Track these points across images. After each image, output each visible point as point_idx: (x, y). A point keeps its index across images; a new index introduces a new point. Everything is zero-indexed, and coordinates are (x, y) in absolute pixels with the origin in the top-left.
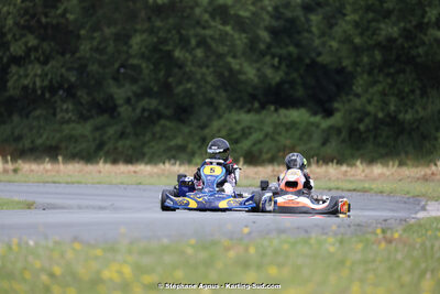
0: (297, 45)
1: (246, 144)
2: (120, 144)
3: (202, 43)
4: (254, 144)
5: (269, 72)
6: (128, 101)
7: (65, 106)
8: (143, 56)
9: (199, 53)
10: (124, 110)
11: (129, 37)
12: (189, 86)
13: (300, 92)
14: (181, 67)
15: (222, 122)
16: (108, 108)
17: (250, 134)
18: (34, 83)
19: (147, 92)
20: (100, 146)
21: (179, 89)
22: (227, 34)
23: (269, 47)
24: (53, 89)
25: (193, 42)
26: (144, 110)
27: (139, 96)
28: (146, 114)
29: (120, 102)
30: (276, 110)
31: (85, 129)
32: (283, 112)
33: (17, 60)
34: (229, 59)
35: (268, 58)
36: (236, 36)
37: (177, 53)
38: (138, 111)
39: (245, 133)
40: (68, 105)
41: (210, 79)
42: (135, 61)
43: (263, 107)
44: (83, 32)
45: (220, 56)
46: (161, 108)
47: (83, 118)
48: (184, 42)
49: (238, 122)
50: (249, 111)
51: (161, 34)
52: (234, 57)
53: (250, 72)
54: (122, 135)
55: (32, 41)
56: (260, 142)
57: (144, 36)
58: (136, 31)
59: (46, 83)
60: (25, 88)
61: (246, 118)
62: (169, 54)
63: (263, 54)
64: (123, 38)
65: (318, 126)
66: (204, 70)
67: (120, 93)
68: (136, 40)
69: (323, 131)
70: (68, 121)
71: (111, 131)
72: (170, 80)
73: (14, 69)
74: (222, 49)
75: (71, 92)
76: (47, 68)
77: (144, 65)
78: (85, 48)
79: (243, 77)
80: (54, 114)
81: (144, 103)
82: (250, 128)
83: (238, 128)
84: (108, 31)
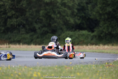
0: (85, 13)
2: (37, 40)
3: (59, 13)
4: (73, 40)
5: (77, 21)
6: (39, 28)
7: (22, 30)
8: (43, 16)
9: (58, 15)
10: (38, 31)
12: (55, 24)
13: (85, 26)
14: (53, 19)
16: (34, 30)
17: (72, 37)
18: (14, 24)
19: (44, 26)
21: (53, 25)
22: (65, 10)
23: (77, 14)
24: (19, 25)
25: (57, 12)
26: (43, 31)
27: (42, 27)
31: (28, 36)
33: (9, 17)
34: (66, 17)
36: (68, 11)
37: (53, 16)
40: (23, 30)
41: (61, 22)
43: (76, 30)
44: (27, 10)
45: (64, 16)
46: (48, 30)
47: (27, 33)
48: (54, 12)
51: (48, 10)
52: (68, 16)
53: (72, 21)
54: (38, 38)
57: (43, 11)
58: (41, 10)
59: (17, 23)
60: (12, 25)
61: (71, 33)
62: (50, 16)
63: (75, 16)
64: (38, 12)
65: (90, 35)
66: (60, 20)
67: (37, 26)
68: (41, 12)
70: (23, 34)
72: (51, 23)
73: (9, 20)
74: (64, 14)
75: (24, 26)
76: (18, 20)
77: (43, 19)
78: (28, 14)
79: (70, 22)
80: (20, 32)
81: (44, 29)
82: (72, 35)
84: (34, 10)
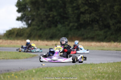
20: (106, 37)
29: (111, 25)
42: (115, 13)
55: (86, 8)
71: (109, 33)
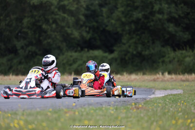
0: (97, 22)
1: (75, 66)
2: (19, 67)
3: (55, 21)
4: (79, 66)
5: (85, 34)
6: (22, 48)
8: (28, 28)
9: (54, 26)
10: (21, 52)
11: (22, 19)
12: (49, 41)
13: (98, 43)
14: (45, 32)
15: (64, 56)
16: (14, 51)
17: (77, 61)
19: (31, 44)
21: (45, 42)
22: (65, 17)
23: (84, 23)
25: (51, 21)
26: (29, 51)
27: (27, 46)
28: (30, 53)
30: (88, 51)
31: (4, 60)
32: (91, 51)
34: (66, 29)
35: (84, 28)
36: (69, 18)
37: (44, 26)
38: (27, 52)
39: (75, 61)
41: (58, 37)
43: (82, 49)
44: (1, 18)
45: (63, 27)
46: (37, 51)
47: (2, 55)
48: (47, 21)
49: (71, 56)
50: (76, 52)
51: (37, 18)
52: (69, 27)
53: (76, 34)
54: (20, 63)
56: (81, 65)
57: (29, 19)
58: (25, 17)
61: (75, 55)
62: (40, 27)
63: (82, 26)
65: (106, 57)
66: (56, 33)
67: (19, 44)
68: (25, 21)
69: (109, 60)
72: (41, 38)
74: (63, 24)
77: (29, 32)
78: (3, 25)
79: (72, 36)
81: (30, 48)
82: (76, 59)
83: (72, 59)
84: (13, 17)
